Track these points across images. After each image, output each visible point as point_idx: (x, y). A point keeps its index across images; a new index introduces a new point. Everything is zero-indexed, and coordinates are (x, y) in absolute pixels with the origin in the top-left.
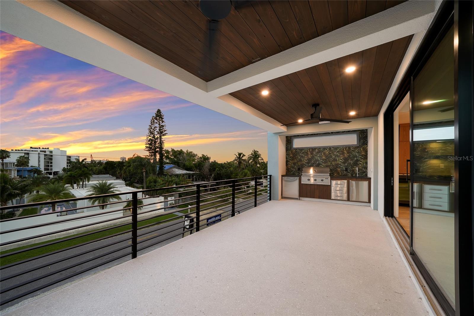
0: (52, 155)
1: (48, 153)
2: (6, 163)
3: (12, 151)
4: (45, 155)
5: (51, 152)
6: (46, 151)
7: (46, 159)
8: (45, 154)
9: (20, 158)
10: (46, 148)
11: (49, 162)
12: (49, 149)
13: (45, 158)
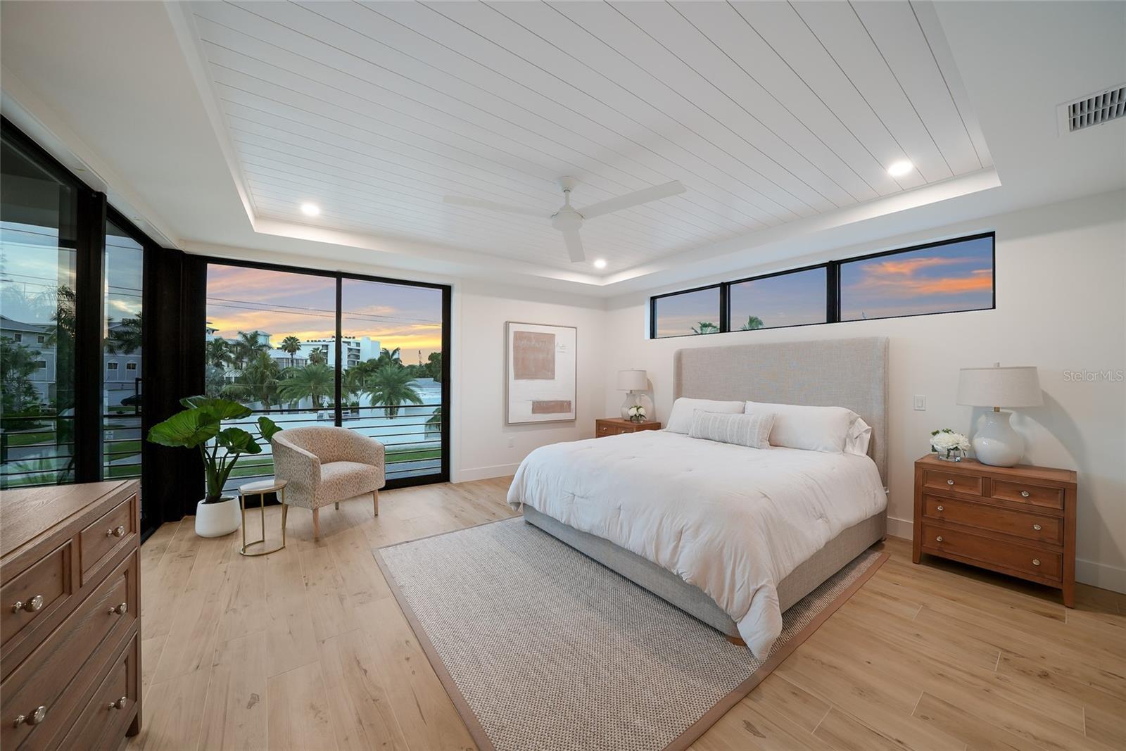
0: (359, 350)
1: (353, 346)
2: (296, 360)
3: (308, 343)
4: (350, 350)
5: (358, 344)
6: (350, 342)
7: (351, 356)
8: (349, 347)
9: (313, 351)
10: (350, 338)
11: (355, 362)
12: (356, 339)
13: (349, 356)
